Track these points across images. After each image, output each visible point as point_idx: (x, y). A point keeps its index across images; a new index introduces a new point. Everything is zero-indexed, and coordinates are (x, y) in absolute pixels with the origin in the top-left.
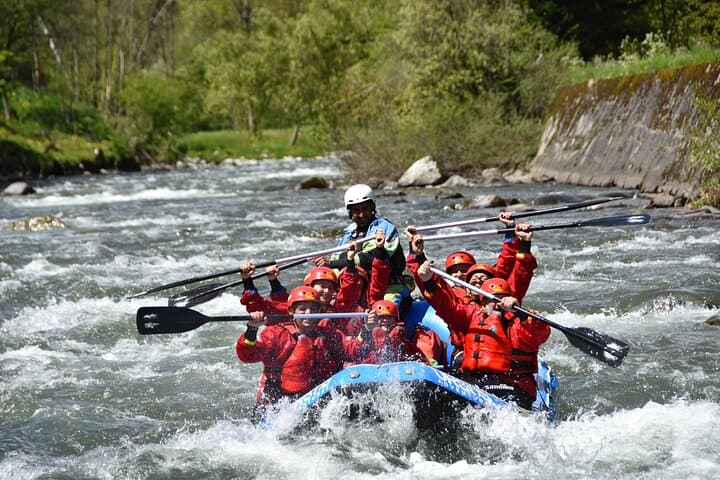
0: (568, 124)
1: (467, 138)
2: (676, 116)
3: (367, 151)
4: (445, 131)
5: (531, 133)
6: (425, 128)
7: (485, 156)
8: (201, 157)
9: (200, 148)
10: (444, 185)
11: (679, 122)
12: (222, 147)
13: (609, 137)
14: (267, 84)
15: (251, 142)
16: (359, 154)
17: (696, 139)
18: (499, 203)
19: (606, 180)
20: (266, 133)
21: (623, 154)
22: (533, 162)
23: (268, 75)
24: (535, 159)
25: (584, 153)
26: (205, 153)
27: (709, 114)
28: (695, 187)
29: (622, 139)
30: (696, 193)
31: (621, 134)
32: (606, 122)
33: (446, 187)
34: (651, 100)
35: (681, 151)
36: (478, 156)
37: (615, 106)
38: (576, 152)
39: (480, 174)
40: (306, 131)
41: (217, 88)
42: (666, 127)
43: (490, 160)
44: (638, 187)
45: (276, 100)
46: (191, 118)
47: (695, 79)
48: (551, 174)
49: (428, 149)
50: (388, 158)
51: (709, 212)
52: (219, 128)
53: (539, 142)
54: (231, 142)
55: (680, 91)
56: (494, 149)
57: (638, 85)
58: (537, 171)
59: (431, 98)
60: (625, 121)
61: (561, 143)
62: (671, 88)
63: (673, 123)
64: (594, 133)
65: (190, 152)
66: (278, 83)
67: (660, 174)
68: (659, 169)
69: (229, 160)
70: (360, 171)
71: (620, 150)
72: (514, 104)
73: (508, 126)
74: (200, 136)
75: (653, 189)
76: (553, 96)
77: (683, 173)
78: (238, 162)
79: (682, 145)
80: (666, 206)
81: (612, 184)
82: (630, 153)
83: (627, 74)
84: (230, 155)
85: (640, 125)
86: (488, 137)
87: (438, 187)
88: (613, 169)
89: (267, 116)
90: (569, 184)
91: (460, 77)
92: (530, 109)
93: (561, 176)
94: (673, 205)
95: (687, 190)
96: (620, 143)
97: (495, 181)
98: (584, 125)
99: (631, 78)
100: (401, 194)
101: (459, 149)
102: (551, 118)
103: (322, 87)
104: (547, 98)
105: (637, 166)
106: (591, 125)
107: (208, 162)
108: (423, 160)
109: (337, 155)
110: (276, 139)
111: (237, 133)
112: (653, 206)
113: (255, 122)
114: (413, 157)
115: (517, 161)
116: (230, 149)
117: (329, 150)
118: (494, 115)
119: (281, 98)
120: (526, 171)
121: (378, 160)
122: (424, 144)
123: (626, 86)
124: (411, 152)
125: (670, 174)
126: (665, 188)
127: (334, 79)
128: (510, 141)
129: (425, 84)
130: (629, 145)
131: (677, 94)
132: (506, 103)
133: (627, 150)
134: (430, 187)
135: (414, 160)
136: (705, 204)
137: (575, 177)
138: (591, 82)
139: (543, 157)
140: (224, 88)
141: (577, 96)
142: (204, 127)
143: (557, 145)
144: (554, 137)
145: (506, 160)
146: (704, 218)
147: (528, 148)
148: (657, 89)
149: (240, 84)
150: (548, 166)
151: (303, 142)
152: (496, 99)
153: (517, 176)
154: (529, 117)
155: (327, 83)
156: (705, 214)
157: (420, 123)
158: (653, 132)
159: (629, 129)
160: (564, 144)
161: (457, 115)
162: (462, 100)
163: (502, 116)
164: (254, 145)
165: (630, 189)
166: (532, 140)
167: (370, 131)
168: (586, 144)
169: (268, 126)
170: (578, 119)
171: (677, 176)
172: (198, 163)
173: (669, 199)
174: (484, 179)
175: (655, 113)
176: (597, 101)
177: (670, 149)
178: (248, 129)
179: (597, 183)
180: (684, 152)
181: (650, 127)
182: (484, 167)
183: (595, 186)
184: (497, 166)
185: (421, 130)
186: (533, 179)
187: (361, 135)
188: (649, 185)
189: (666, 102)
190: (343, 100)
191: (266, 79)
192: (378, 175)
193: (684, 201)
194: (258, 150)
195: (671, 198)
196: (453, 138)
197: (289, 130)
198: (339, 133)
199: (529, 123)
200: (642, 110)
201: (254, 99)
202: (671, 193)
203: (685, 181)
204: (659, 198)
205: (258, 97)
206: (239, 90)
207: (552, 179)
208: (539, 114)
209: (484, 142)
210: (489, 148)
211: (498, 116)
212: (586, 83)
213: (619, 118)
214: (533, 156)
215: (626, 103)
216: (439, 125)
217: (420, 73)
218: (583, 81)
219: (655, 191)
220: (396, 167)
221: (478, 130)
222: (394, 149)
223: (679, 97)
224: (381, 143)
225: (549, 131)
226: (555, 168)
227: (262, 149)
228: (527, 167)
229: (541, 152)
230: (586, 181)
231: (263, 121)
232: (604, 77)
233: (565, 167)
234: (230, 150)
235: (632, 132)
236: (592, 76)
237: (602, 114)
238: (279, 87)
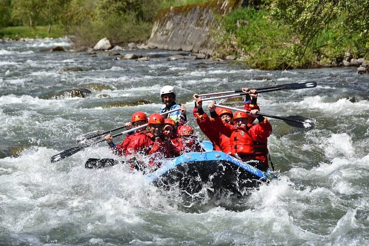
0: (162, 25)
1: (122, 30)
2: (206, 22)
3: (80, 36)
4: (113, 27)
5: (147, 28)
6: (104, 26)
7: (129, 38)
8: (10, 38)
9: (10, 34)
10: (112, 50)
11: (207, 24)
12: (19, 33)
13: (179, 30)
14: (37, 7)
15: (31, 31)
16: (77, 36)
17: (214, 31)
18: (135, 58)
19: (178, 48)
20: (37, 27)
21: (185, 37)
22: (149, 41)
23: (38, 3)
24: (150, 39)
25: (169, 37)
26: (12, 36)
27: (219, 21)
28: (214, 51)
29: (184, 31)
30: (214, 53)
31: (184, 29)
32: (178, 24)
33: (114, 51)
34: (196, 15)
35: (208, 36)
36: (126, 37)
37: (181, 18)
38: (166, 36)
39: (127, 45)
40: (54, 27)
41: (16, 8)
42: (202, 26)
43: (131, 40)
44: (191, 51)
45: (41, 14)
46: (6, 21)
47: (213, 7)
48: (156, 45)
49: (105, 35)
50: (89, 39)
51: (219, 61)
52: (17, 25)
53: (151, 32)
54: (23, 31)
55: (207, 12)
56: (133, 35)
57: (190, 9)
58: (151, 44)
59: (106, 14)
60: (185, 23)
61: (160, 33)
62: (203, 10)
63: (205, 24)
64: (173, 28)
65: (5, 36)
66: (42, 7)
67: (200, 45)
68: (199, 43)
69: (22, 39)
70: (77, 44)
71: (184, 35)
72: (141, 16)
73: (138, 26)
74: (9, 29)
75: (197, 51)
76: (156, 13)
77: (209, 45)
78: (26, 40)
79: (208, 34)
80: (202, 59)
81: (181, 50)
82: (188, 35)
83: (186, 4)
84: (22, 37)
85: (191, 25)
86: (130, 30)
87: (110, 50)
88: (181, 43)
89: (38, 20)
90: (163, 50)
91: (117, 5)
92: (147, 19)
93: (160, 46)
94: (205, 58)
95: (210, 52)
96: (183, 33)
97: (133, 48)
98: (169, 25)
99: (188, 6)
100: (95, 53)
101: (118, 35)
102: (156, 22)
103: (61, 8)
104: (154, 14)
105: (191, 42)
106: (172, 25)
107: (13, 39)
108: (103, 39)
109: (68, 37)
110: (42, 30)
111: (25, 28)
112: (197, 58)
113: (32, 23)
114: (99, 38)
115: (142, 40)
116: (22, 34)
117: (64, 35)
118: (133, 20)
119: (43, 13)
120: (146, 44)
121: (85, 39)
122: (104, 33)
123: (185, 10)
124: (99, 36)
125: (204, 45)
126: (202, 51)
127: (65, 5)
128: (139, 32)
129: (103, 8)
130: (187, 34)
131: (206, 12)
132: (137, 16)
133: (187, 35)
134: (107, 50)
135: (100, 39)
136: (218, 57)
137: (166, 47)
138: (172, 8)
139: (153, 38)
140: (19, 8)
141: (166, 13)
142: (11, 25)
143: (158, 33)
144: (157, 30)
145: (138, 40)
146: (217, 63)
147: (146, 35)
148: (198, 11)
149: (26, 7)
150: (155, 42)
151: (53, 31)
152: (132, 15)
153: (142, 46)
154: (147, 22)
155: (63, 7)
156: (217, 62)
157: (102, 24)
158: (197, 28)
159: (187, 27)
160: (161, 33)
161: (118, 20)
162: (120, 14)
163: (136, 22)
164: (32, 33)
165: (188, 51)
166: (148, 31)
167: (81, 27)
168: (170, 33)
169: (38, 25)
170: (166, 23)
171: (206, 46)
172: (9, 40)
173: (203, 56)
174: (129, 47)
175: (198, 21)
176: (174, 15)
177: (204, 35)
178: (29, 25)
179: (175, 49)
180: (209, 36)
181: (195, 26)
182: (129, 42)
183: (174, 50)
184: (134, 42)
185: (103, 27)
186: (149, 48)
187: (78, 28)
188: (195, 50)
189: (202, 16)
190: (69, 14)
191: (37, 5)
192: (85, 45)
193: (209, 56)
194: (34, 35)
195: (204, 55)
196: (116, 30)
197: (47, 26)
198: (68, 28)
199: (147, 24)
200: (192, 19)
201: (32, 13)
202: (204, 53)
203: (210, 48)
204: (199, 55)
205: (34, 12)
206: (25, 10)
207: (157, 48)
208: (150, 21)
209: (128, 32)
210: (130, 35)
211: (134, 21)
212: (170, 8)
213: (183, 22)
214: (149, 38)
215: (186, 16)
216: (110, 25)
217: (101, 3)
218: (168, 7)
219: (198, 52)
220: (92, 42)
221: (126, 27)
222: (91, 35)
223: (207, 14)
224: (86, 33)
225: (155, 28)
226: (158, 43)
227: (36, 34)
228: (146, 42)
229: (152, 36)
230: (170, 48)
231: (36, 23)
232: (177, 6)
233: (162, 42)
234: (23, 35)
235: (188, 28)
236: (171, 5)
237: (176, 21)
238: (42, 8)
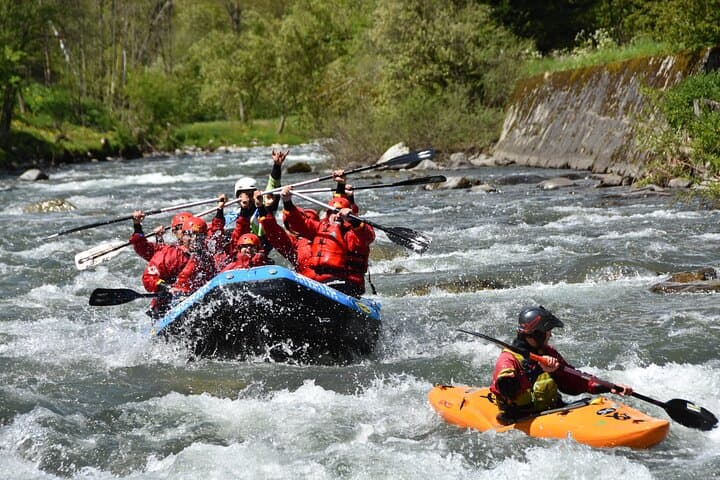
0: (526, 112)
1: (436, 125)
2: (623, 104)
3: (346, 138)
4: (416, 120)
5: (493, 121)
6: (399, 117)
7: (453, 142)
8: (197, 145)
9: (195, 137)
10: (416, 168)
11: (626, 109)
12: (216, 136)
13: (563, 124)
14: (255, 79)
15: (243, 131)
16: (339, 141)
17: (641, 125)
18: (465, 185)
19: (561, 163)
20: (255, 122)
21: (577, 138)
22: (495, 148)
23: (257, 70)
24: (498, 145)
25: (541, 138)
26: (202, 141)
27: (653, 102)
28: (640, 168)
29: (574, 125)
30: (641, 173)
31: (573, 121)
32: (560, 110)
33: (418, 171)
34: (600, 90)
35: (627, 135)
36: (447, 141)
37: (568, 96)
38: (534, 137)
39: (448, 158)
40: (292, 121)
41: (210, 83)
42: (614, 114)
43: (457, 146)
44: (590, 169)
45: (265, 93)
46: (188, 109)
47: (639, 71)
48: (512, 157)
49: (401, 136)
50: (366, 144)
51: (653, 190)
52: (213, 119)
53: (502, 129)
54: (225, 131)
55: (626, 82)
56: (460, 136)
57: (589, 76)
58: (499, 155)
59: (403, 90)
60: (577, 108)
61: (520, 129)
62: (618, 79)
63: (621, 110)
64: (550, 120)
65: (187, 141)
66: (266, 78)
67: (609, 156)
68: (608, 151)
69: (222, 148)
70: (341, 157)
71: (574, 135)
72: (478, 95)
73: (473, 115)
74: (197, 126)
75: (602, 170)
76: (513, 87)
77: (630, 155)
78: (230, 149)
79: (629, 130)
80: (616, 185)
81: (567, 167)
82: (583, 136)
83: (579, 66)
84: (223, 143)
85: (591, 113)
86: (455, 125)
87: (410, 170)
88: (568, 152)
89: (256, 108)
90: (528, 167)
91: (429, 71)
92: (492, 100)
93: (521, 159)
94: (621, 184)
95: (633, 171)
96: (573, 129)
97: (461, 164)
98: (541, 113)
99: (583, 70)
100: (377, 177)
101: (429, 136)
102: (512, 107)
103: (306, 81)
104: (508, 89)
105: (588, 150)
106: (547, 114)
107: (203, 150)
108: (397, 146)
109: (320, 142)
110: (265, 128)
111: (229, 123)
112: (605, 186)
113: (245, 112)
114: (388, 143)
115: (481, 146)
116: (223, 137)
117: (312, 137)
118: (461, 104)
119: (269, 90)
120: (490, 155)
121: (356, 146)
122: (397, 131)
123: (578, 78)
124: (386, 138)
125: (619, 156)
126: (613, 169)
127: (316, 73)
128: (475, 128)
129: (397, 77)
130: (581, 130)
131: (624, 84)
132: (471, 94)
133: (579, 134)
134: (404, 170)
135: (389, 146)
136: (649, 183)
137: (533, 161)
138: (547, 75)
139: (505, 142)
140: (217, 82)
141: (534, 87)
142: (201, 118)
143: (517, 131)
144: (514, 125)
145: (472, 145)
146: (648, 195)
147: (491, 134)
148: (606, 80)
149: (231, 79)
150: (508, 150)
151: (289, 130)
152: (459, 93)
153: (481, 160)
154: (491, 107)
155: (310, 77)
156: (649, 192)
157: (394, 112)
158: (602, 118)
159: (582, 117)
160: (524, 131)
161: (428, 104)
162: (432, 91)
163: (468, 105)
164: (245, 134)
165: (583, 170)
166: (494, 127)
167: (349, 120)
168: (543, 130)
169: (257, 117)
170: (535, 107)
171: (624, 158)
172: (194, 151)
173: (617, 179)
174: (452, 163)
175: (604, 101)
176: (553, 91)
177: (618, 134)
178: (240, 119)
179: (553, 165)
180: (631, 136)
181: (599, 114)
182: (452, 152)
183: (551, 168)
184: (463, 151)
185: (395, 119)
186: (496, 162)
187: (341, 124)
188: (599, 167)
189: (614, 91)
190: (325, 93)
191: (255, 74)
192: (357, 160)
193: (630, 181)
194: (248, 138)
195: (619, 178)
196: (423, 125)
197: (277, 120)
198: (321, 123)
199: (492, 111)
200: (593, 98)
201: (244, 92)
202: (619, 174)
203: (632, 162)
204: (608, 178)
205: (248, 90)
206: (230, 84)
207: (513, 162)
208: (500, 104)
209: (451, 130)
210: (456, 135)
211: (464, 106)
212: (543, 75)
213: (572, 106)
214: (496, 141)
215: (578, 92)
216: (411, 114)
217: (393, 67)
218: (540, 73)
219: (605, 172)
220: (373, 152)
221: (446, 118)
222: (370, 136)
223: (626, 87)
224: (359, 131)
225: (510, 119)
226: (516, 152)
227: (252, 137)
228: (490, 152)
229: (503, 138)
230: (543, 163)
231: (253, 112)
232: (558, 70)
233: (524, 151)
234: (224, 139)
235: (584, 119)
236: (547, 68)
237: (557, 103)
238: (267, 82)
